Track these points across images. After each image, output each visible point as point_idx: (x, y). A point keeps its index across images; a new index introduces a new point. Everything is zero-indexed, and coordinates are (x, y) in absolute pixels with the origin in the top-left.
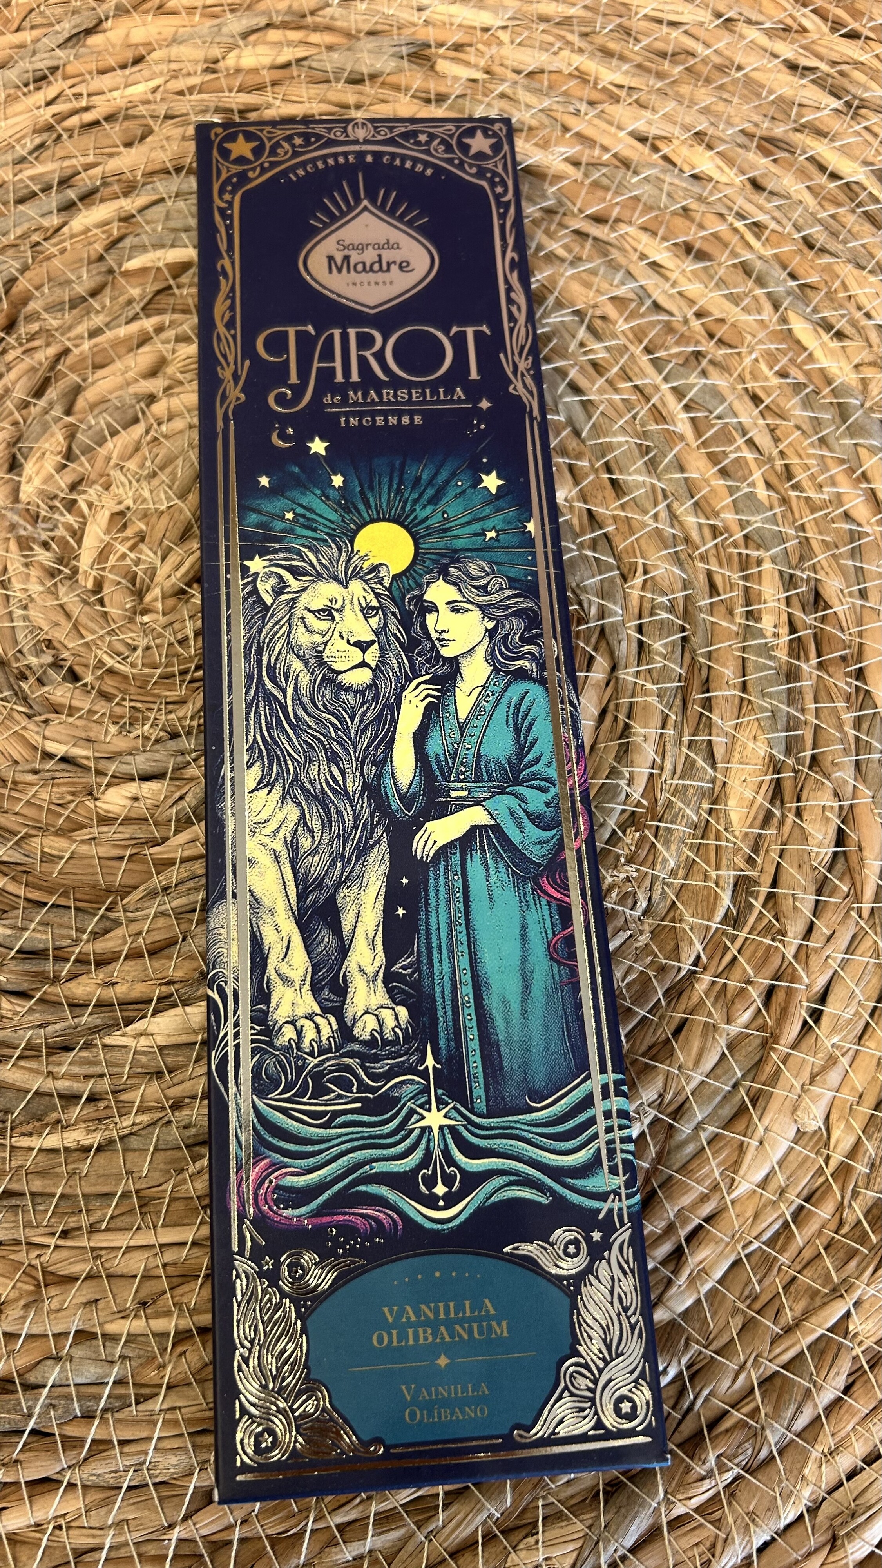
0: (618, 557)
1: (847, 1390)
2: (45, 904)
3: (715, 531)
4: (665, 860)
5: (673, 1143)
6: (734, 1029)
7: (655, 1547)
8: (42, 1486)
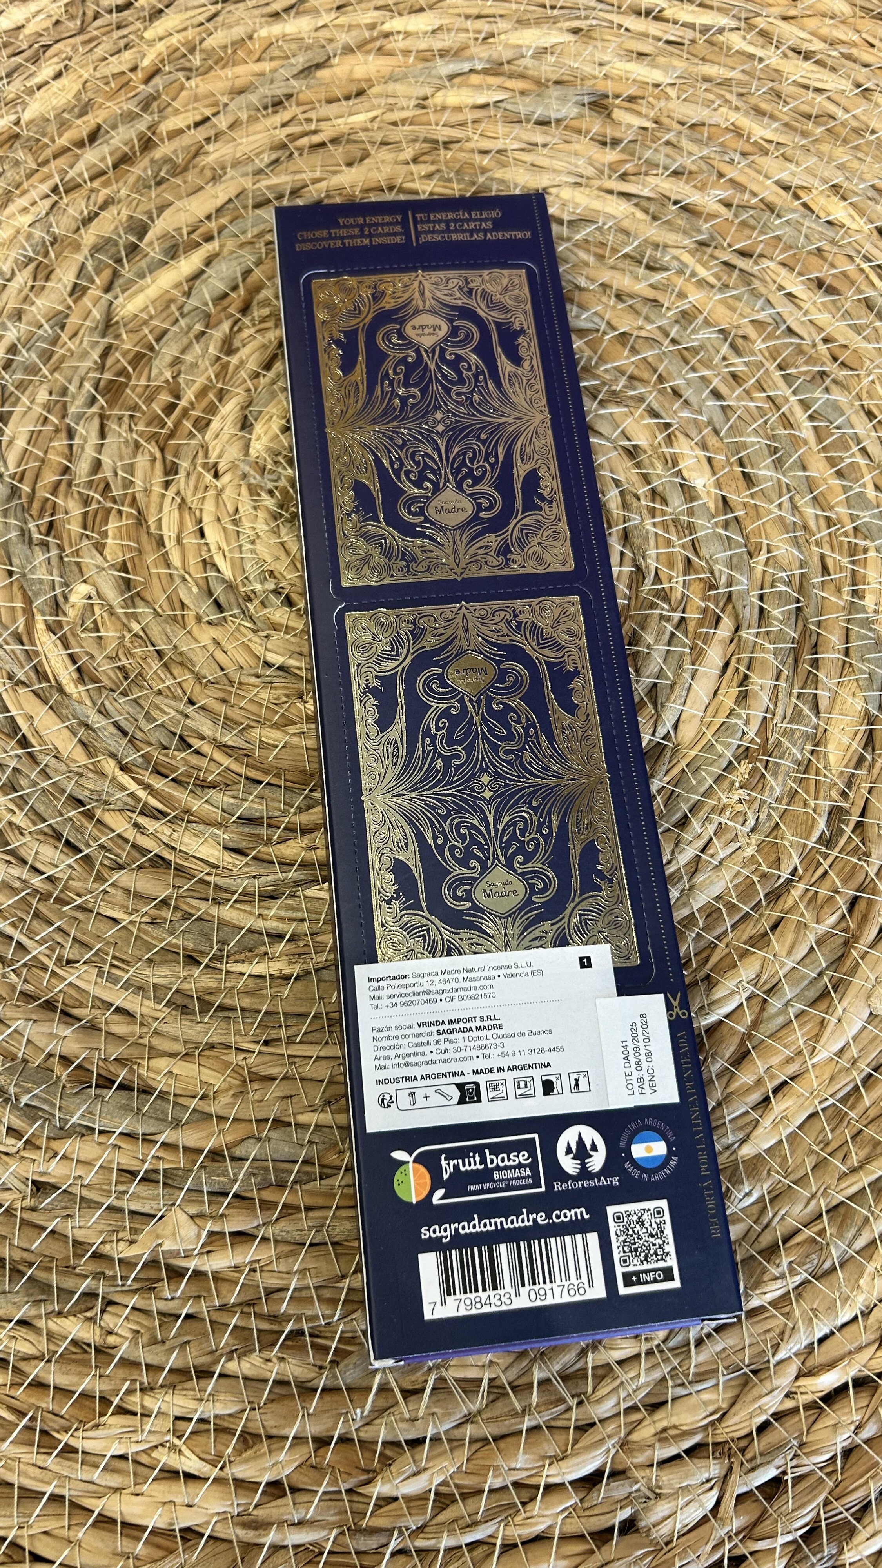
0: (747, 538)
2: (260, 783)
3: (829, 522)
4: (772, 789)
5: (765, 1015)
6: (822, 928)
8: (241, 1237)
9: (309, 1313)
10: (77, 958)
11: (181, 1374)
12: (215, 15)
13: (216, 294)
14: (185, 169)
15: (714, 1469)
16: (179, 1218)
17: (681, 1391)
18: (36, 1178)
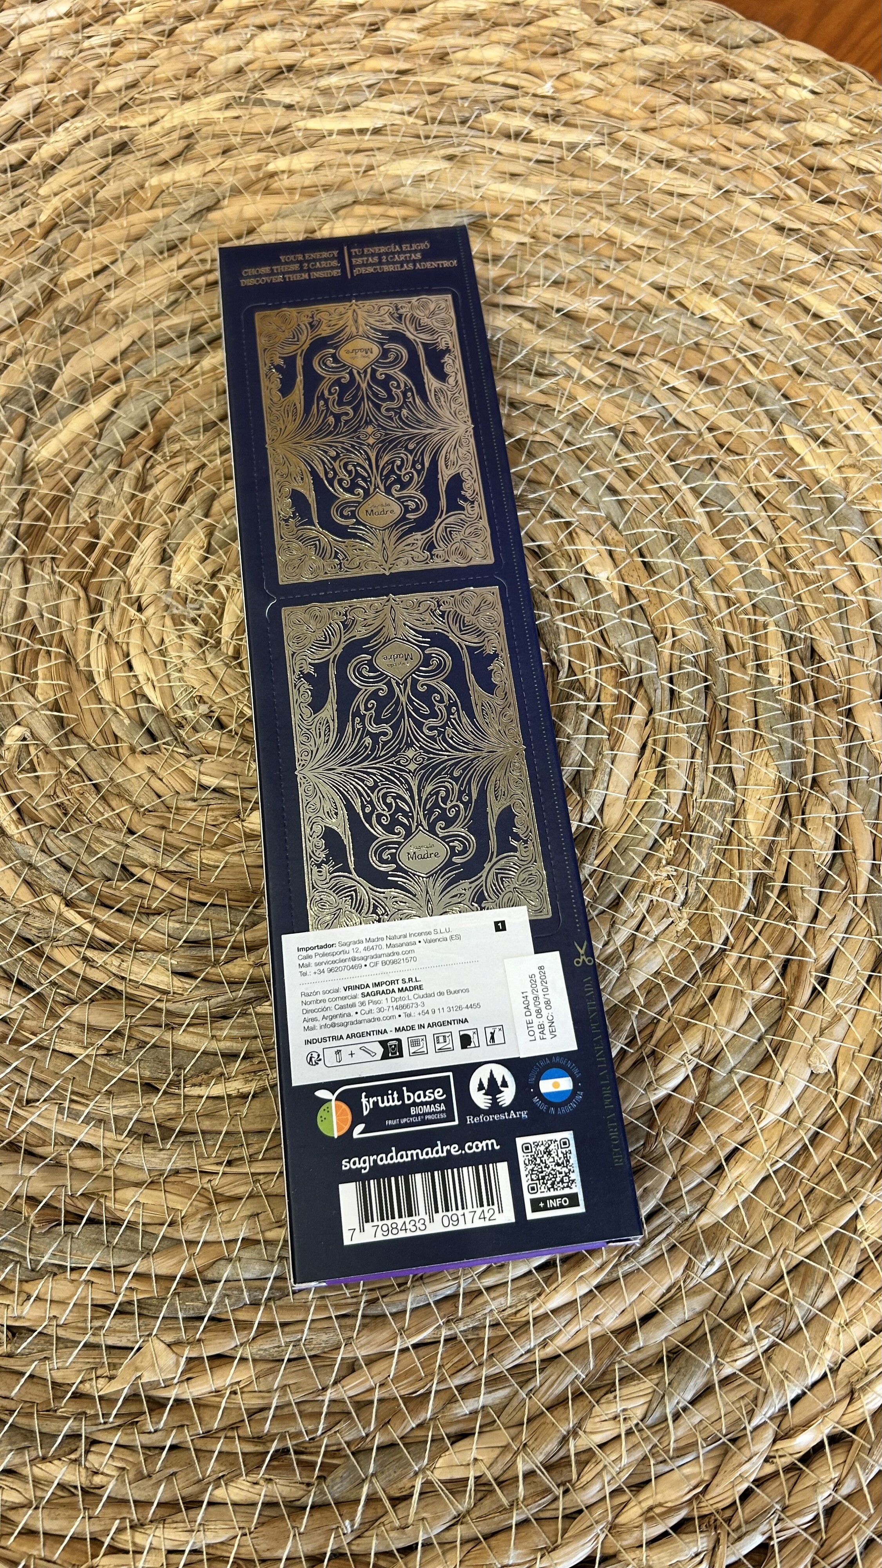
0: (651, 624)
1: (857, 1275)
2: (204, 904)
3: (729, 602)
4: (698, 862)
5: (711, 1084)
6: (758, 994)
7: (708, 1401)
8: (220, 1360)
9: (292, 1430)
10: (37, 1096)
11: (169, 1506)
12: (106, 168)
13: (126, 434)
14: (88, 317)
15: (701, 1542)
16: (156, 1347)
17: (663, 1468)
18: (11, 1323)
